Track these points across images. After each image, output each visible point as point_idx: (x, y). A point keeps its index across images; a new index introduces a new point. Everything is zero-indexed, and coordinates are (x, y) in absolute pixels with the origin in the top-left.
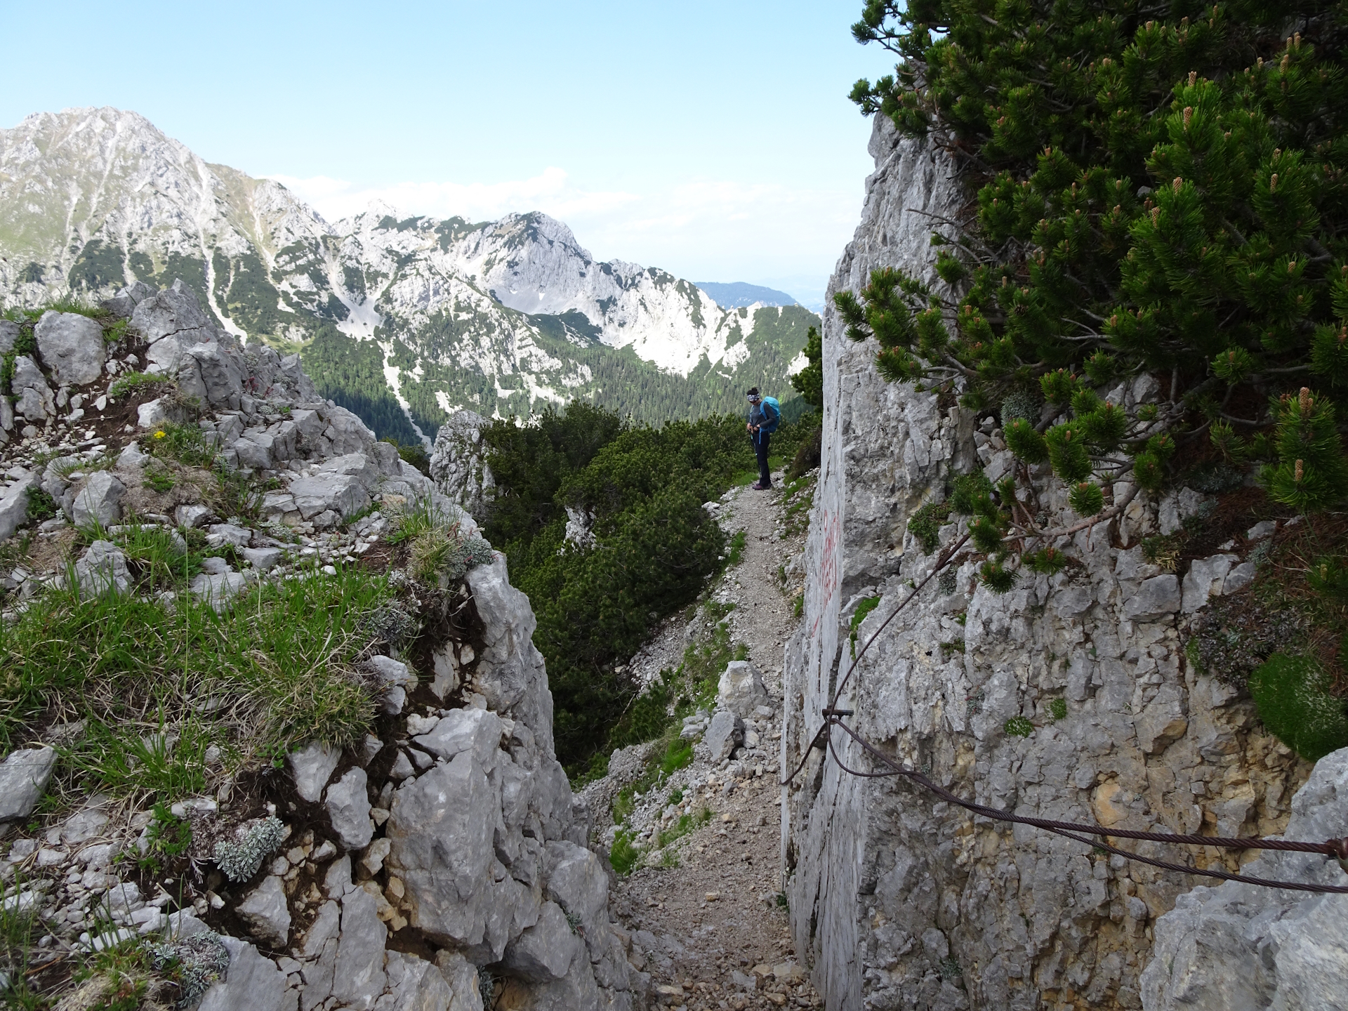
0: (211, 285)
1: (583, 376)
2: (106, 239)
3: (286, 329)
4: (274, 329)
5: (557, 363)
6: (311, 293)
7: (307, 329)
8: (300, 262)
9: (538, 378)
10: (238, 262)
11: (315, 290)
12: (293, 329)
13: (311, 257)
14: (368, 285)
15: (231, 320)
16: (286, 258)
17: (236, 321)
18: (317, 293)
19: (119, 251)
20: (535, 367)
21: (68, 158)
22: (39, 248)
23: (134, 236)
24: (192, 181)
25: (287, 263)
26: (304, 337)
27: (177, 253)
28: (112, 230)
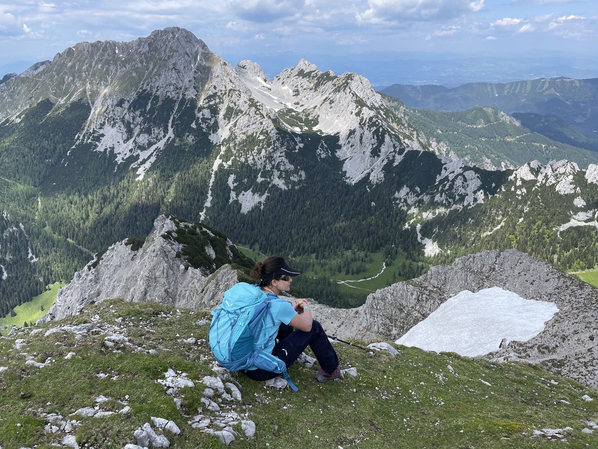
0: (174, 112)
1: (301, 176)
2: (149, 89)
3: (188, 136)
4: (184, 135)
5: (292, 167)
6: (208, 119)
7: (195, 137)
8: (211, 103)
9: (281, 174)
10: (189, 102)
11: (210, 117)
12: (190, 136)
13: (218, 100)
14: (233, 116)
15: (172, 129)
16: (207, 101)
17: (173, 130)
18: (210, 119)
19: (151, 94)
20: (282, 168)
21: (156, 52)
22: (128, 92)
23: (159, 88)
24: (193, 62)
25: (207, 103)
26: (193, 140)
27: (169, 96)
28: (152, 85)
